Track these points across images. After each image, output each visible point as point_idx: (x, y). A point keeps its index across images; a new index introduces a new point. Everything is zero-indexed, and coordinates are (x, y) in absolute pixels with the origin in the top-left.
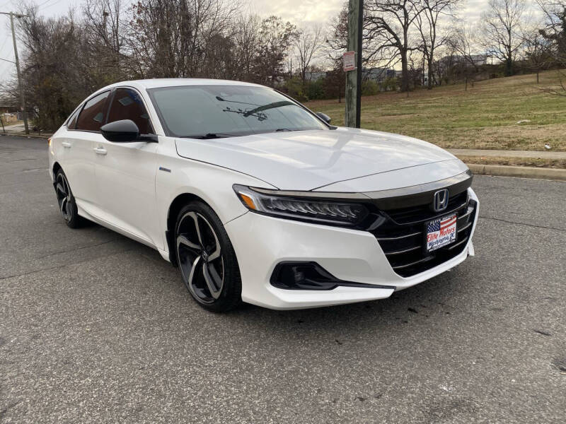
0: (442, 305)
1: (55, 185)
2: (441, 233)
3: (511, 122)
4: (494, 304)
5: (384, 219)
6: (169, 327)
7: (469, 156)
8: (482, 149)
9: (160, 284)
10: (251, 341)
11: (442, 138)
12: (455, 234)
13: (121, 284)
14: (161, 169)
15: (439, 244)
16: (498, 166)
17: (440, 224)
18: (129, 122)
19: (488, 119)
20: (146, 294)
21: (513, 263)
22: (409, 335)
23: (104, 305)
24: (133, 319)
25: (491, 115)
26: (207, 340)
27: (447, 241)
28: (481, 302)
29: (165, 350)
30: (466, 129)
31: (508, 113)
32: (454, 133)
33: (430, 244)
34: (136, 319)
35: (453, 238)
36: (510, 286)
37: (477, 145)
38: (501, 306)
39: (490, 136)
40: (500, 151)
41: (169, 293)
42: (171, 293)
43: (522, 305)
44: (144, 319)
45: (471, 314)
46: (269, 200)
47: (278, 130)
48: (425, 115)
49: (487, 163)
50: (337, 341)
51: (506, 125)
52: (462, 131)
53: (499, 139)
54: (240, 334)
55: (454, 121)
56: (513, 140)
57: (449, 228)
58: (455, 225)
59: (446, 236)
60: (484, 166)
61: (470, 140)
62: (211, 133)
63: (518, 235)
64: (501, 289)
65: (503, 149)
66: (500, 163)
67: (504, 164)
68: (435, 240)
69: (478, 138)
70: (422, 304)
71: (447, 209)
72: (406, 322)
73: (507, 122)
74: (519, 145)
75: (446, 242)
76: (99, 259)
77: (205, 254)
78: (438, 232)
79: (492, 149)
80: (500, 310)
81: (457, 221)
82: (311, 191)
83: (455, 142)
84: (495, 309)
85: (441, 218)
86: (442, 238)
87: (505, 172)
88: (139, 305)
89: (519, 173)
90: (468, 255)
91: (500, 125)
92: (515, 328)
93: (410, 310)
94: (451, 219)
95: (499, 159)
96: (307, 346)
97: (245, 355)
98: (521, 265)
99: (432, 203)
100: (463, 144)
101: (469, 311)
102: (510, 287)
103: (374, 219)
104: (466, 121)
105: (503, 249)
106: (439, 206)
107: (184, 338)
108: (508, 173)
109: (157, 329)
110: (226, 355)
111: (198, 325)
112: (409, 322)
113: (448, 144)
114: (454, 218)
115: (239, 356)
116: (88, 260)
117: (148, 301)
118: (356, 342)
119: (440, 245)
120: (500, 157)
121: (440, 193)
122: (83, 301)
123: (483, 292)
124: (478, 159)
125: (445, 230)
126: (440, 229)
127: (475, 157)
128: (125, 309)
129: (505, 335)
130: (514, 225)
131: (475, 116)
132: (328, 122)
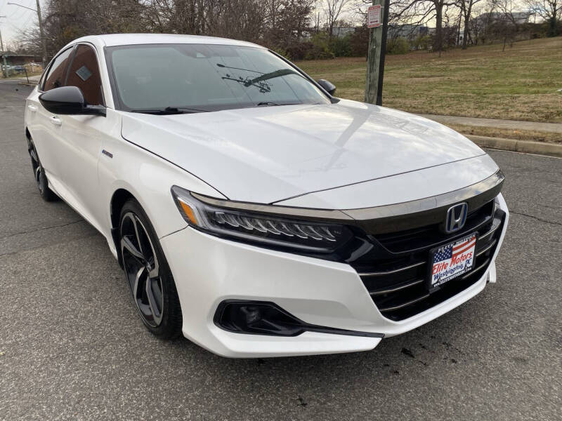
0: (448, 345)
1: (30, 151)
2: (453, 260)
3: (551, 90)
4: (516, 351)
5: (372, 246)
6: (98, 357)
7: (501, 129)
8: (516, 120)
9: (111, 288)
10: (191, 390)
11: (472, 105)
12: (471, 261)
13: (68, 284)
14: (104, 152)
15: (449, 275)
16: (532, 142)
17: (452, 249)
18: (75, 89)
19: (525, 85)
20: (90, 300)
21: (544, 283)
22: (398, 396)
23: (35, 313)
24: (61, 339)
25: (529, 80)
26: (138, 382)
27: (460, 270)
28: (500, 344)
29: (81, 396)
30: (500, 96)
31: (548, 79)
32: (485, 100)
33: (436, 277)
34: (65, 340)
35: (468, 265)
36: (539, 320)
37: (510, 115)
38: (525, 354)
39: (526, 105)
40: (535, 123)
41: (117, 301)
42: (119, 303)
43: (553, 354)
44: (74, 340)
45: (484, 364)
46: (214, 213)
47: (261, 104)
48: (456, 78)
49: (520, 138)
50: (301, 400)
51: (546, 92)
52: (495, 98)
53: (536, 109)
54: (181, 377)
55: (487, 86)
56: (551, 110)
57: (465, 253)
58: (472, 249)
59: (459, 264)
60: (516, 141)
61: (503, 109)
62: (172, 106)
63: (553, 241)
64: (527, 324)
65: (540, 121)
66: (535, 139)
67: (541, 141)
68: (444, 271)
69: (512, 107)
70: (422, 342)
71: (462, 228)
72: (397, 372)
73: (546, 89)
74: (558, 117)
75: (459, 272)
76: (57, 246)
77: (149, 266)
78: (449, 261)
79: (527, 120)
80: (524, 361)
81: (476, 243)
82: (271, 204)
83: (486, 111)
84: (516, 359)
85: (455, 240)
86: (453, 267)
87: (540, 150)
88: (76, 317)
89: (556, 151)
90: (488, 282)
91: (538, 92)
92: (544, 395)
93: (405, 351)
94: (469, 242)
95: (534, 134)
96: (260, 406)
97: (176, 415)
98: (554, 287)
99: (443, 222)
100: (495, 113)
101: (482, 361)
102: (540, 323)
103: (357, 244)
104: (500, 86)
105: (533, 260)
106: (452, 225)
107: (110, 377)
108: (544, 150)
109: (84, 358)
110: (152, 413)
111: (134, 356)
112: (401, 372)
113: (478, 113)
114: (472, 240)
115: (168, 414)
116: (44, 246)
117: (89, 311)
118: (325, 403)
119: (450, 277)
120: (535, 132)
121: (455, 208)
122: (15, 306)
123: (502, 328)
124: (510, 132)
125: (459, 256)
126: (451, 256)
127: (506, 129)
128: (57, 323)
129: (527, 407)
130: (549, 225)
131: (511, 81)
132: (332, 92)
